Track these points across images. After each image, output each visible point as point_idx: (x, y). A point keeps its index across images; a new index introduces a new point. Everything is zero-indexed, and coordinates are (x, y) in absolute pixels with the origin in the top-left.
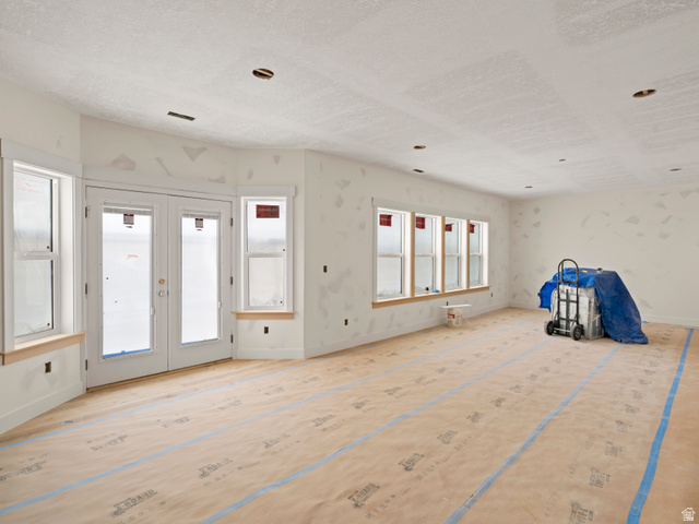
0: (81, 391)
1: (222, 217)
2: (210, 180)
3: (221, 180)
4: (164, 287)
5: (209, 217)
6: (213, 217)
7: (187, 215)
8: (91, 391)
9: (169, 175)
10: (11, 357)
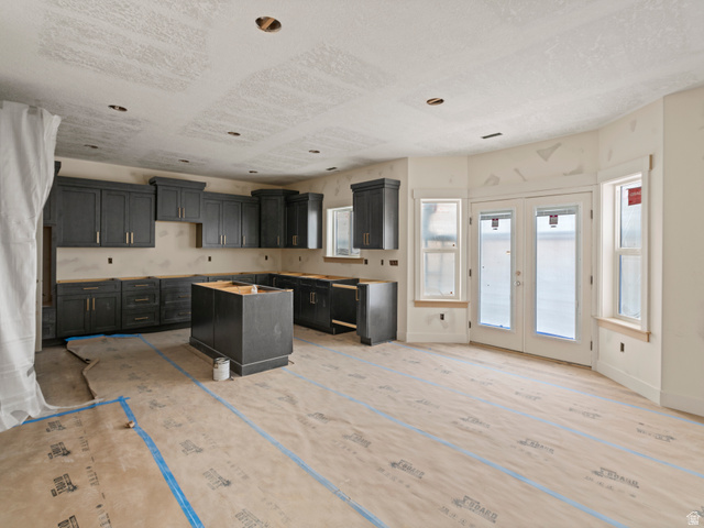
0: (466, 341)
1: (581, 210)
2: (565, 175)
3: (579, 171)
4: (520, 278)
5: (564, 213)
6: (570, 213)
7: (540, 214)
8: (472, 344)
9: (525, 180)
10: (418, 304)
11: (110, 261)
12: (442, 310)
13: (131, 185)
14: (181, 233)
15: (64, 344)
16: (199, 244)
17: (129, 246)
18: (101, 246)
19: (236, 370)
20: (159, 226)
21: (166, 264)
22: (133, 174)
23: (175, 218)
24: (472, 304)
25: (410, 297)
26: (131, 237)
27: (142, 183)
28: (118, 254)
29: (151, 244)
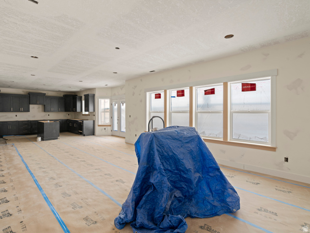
0: (111, 135)
10: (99, 126)
11: (16, 116)
12: (105, 127)
13: (22, 95)
14: (39, 108)
15: (2, 137)
16: (45, 111)
17: (22, 111)
18: (13, 112)
19: (42, 140)
20: (31, 106)
21: (34, 116)
22: (23, 91)
23: (36, 104)
24: (112, 125)
25: (97, 124)
26: (22, 109)
27: (26, 94)
28: (19, 114)
29: (28, 111)
